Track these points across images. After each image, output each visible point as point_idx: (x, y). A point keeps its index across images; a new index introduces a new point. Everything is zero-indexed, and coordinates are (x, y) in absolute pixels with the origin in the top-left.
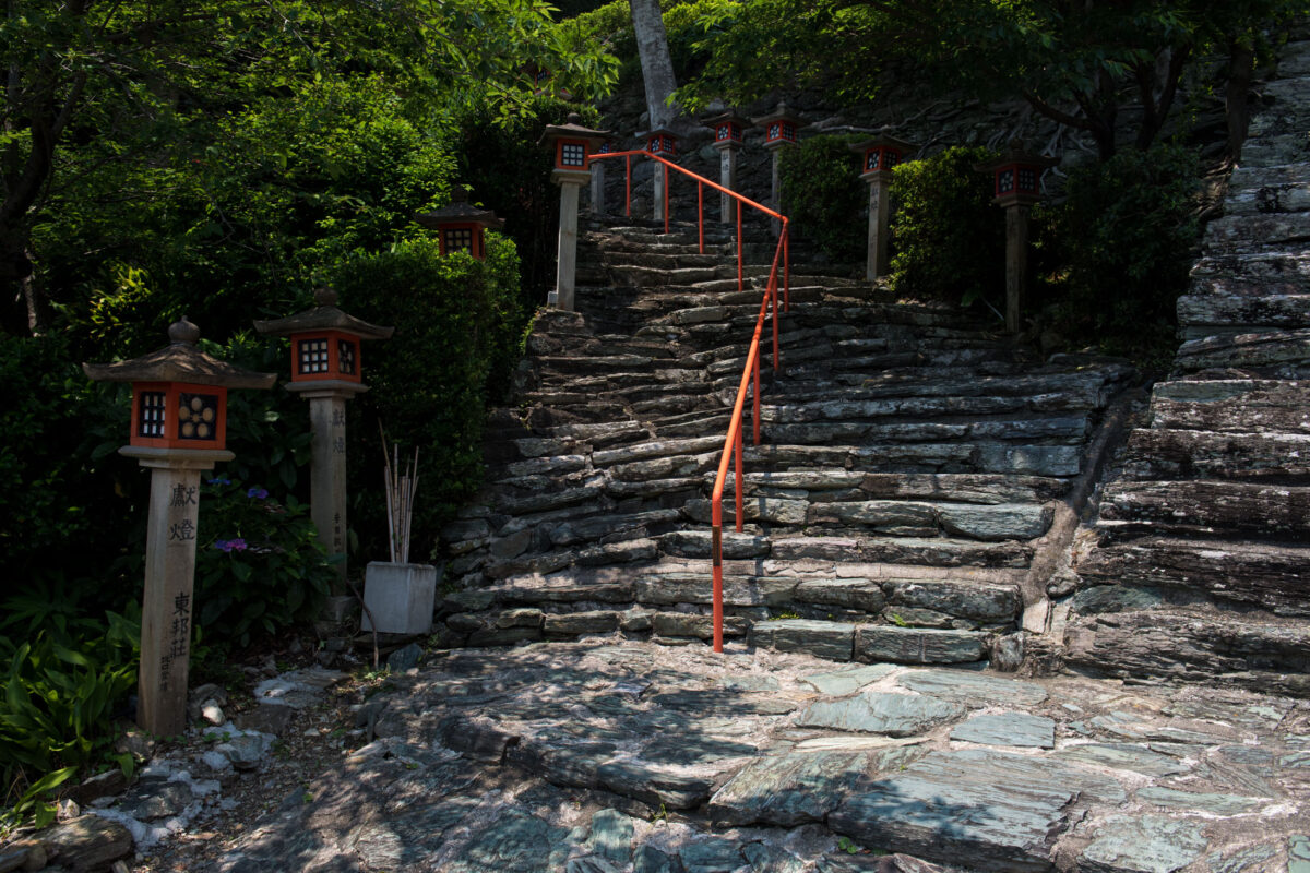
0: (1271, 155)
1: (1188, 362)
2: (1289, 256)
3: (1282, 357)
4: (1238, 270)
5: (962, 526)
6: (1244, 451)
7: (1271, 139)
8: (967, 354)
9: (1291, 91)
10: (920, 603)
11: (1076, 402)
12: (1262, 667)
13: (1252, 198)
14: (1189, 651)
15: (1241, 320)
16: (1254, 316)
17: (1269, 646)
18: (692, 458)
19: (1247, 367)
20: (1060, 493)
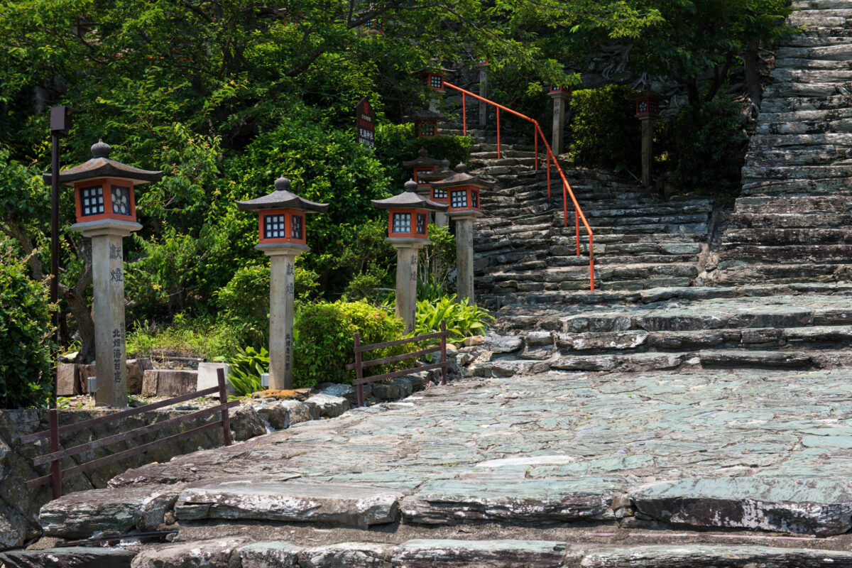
0: (773, 107)
1: (747, 192)
2: (782, 152)
3: (781, 189)
4: (763, 157)
5: (669, 251)
6: (769, 220)
7: (773, 100)
8: (632, 195)
9: (781, 76)
10: (663, 273)
11: (701, 209)
12: (778, 277)
13: (767, 127)
14: (757, 274)
15: (765, 176)
16: (770, 175)
17: (780, 270)
18: (540, 232)
19: (768, 194)
20: (703, 240)
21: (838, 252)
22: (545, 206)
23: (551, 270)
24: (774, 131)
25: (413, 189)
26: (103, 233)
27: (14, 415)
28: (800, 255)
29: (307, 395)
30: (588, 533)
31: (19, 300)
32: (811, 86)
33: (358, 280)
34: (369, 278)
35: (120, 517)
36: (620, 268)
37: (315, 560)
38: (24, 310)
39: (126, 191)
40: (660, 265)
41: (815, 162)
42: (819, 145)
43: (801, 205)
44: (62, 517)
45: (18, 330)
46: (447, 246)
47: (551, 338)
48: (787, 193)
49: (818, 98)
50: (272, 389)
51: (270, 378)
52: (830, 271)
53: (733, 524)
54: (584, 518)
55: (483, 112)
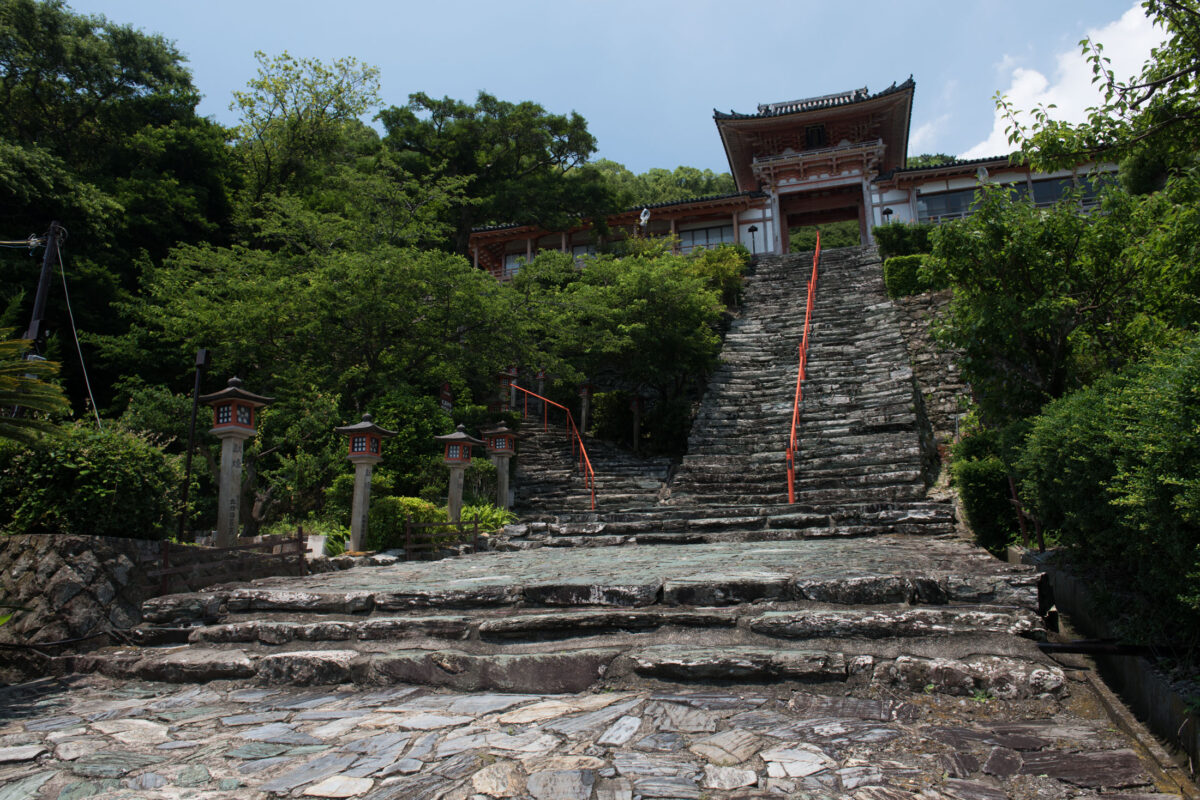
0: (708, 405)
1: (690, 452)
2: (712, 430)
3: (710, 451)
4: (701, 433)
5: (642, 487)
6: (702, 469)
7: (709, 401)
8: (625, 455)
9: (714, 387)
11: (664, 463)
13: (704, 416)
15: (701, 444)
16: (704, 443)
19: (702, 454)
20: (664, 481)
21: (740, 488)
22: (570, 460)
23: (569, 498)
24: (708, 417)
25: (460, 430)
26: (229, 435)
27: (140, 543)
28: (719, 489)
29: (372, 555)
30: (493, 612)
31: (155, 468)
32: (730, 393)
33: (426, 490)
34: (433, 488)
35: (192, 608)
36: (611, 496)
37: (308, 632)
38: (157, 474)
39: (249, 409)
40: (636, 495)
41: (730, 436)
42: (733, 426)
43: (720, 461)
44: (156, 608)
45: (151, 487)
46: (491, 473)
47: (547, 527)
48: (714, 453)
49: (734, 400)
50: (351, 551)
51: (350, 544)
52: (736, 499)
53: (584, 601)
54: (492, 602)
55: (540, 406)
